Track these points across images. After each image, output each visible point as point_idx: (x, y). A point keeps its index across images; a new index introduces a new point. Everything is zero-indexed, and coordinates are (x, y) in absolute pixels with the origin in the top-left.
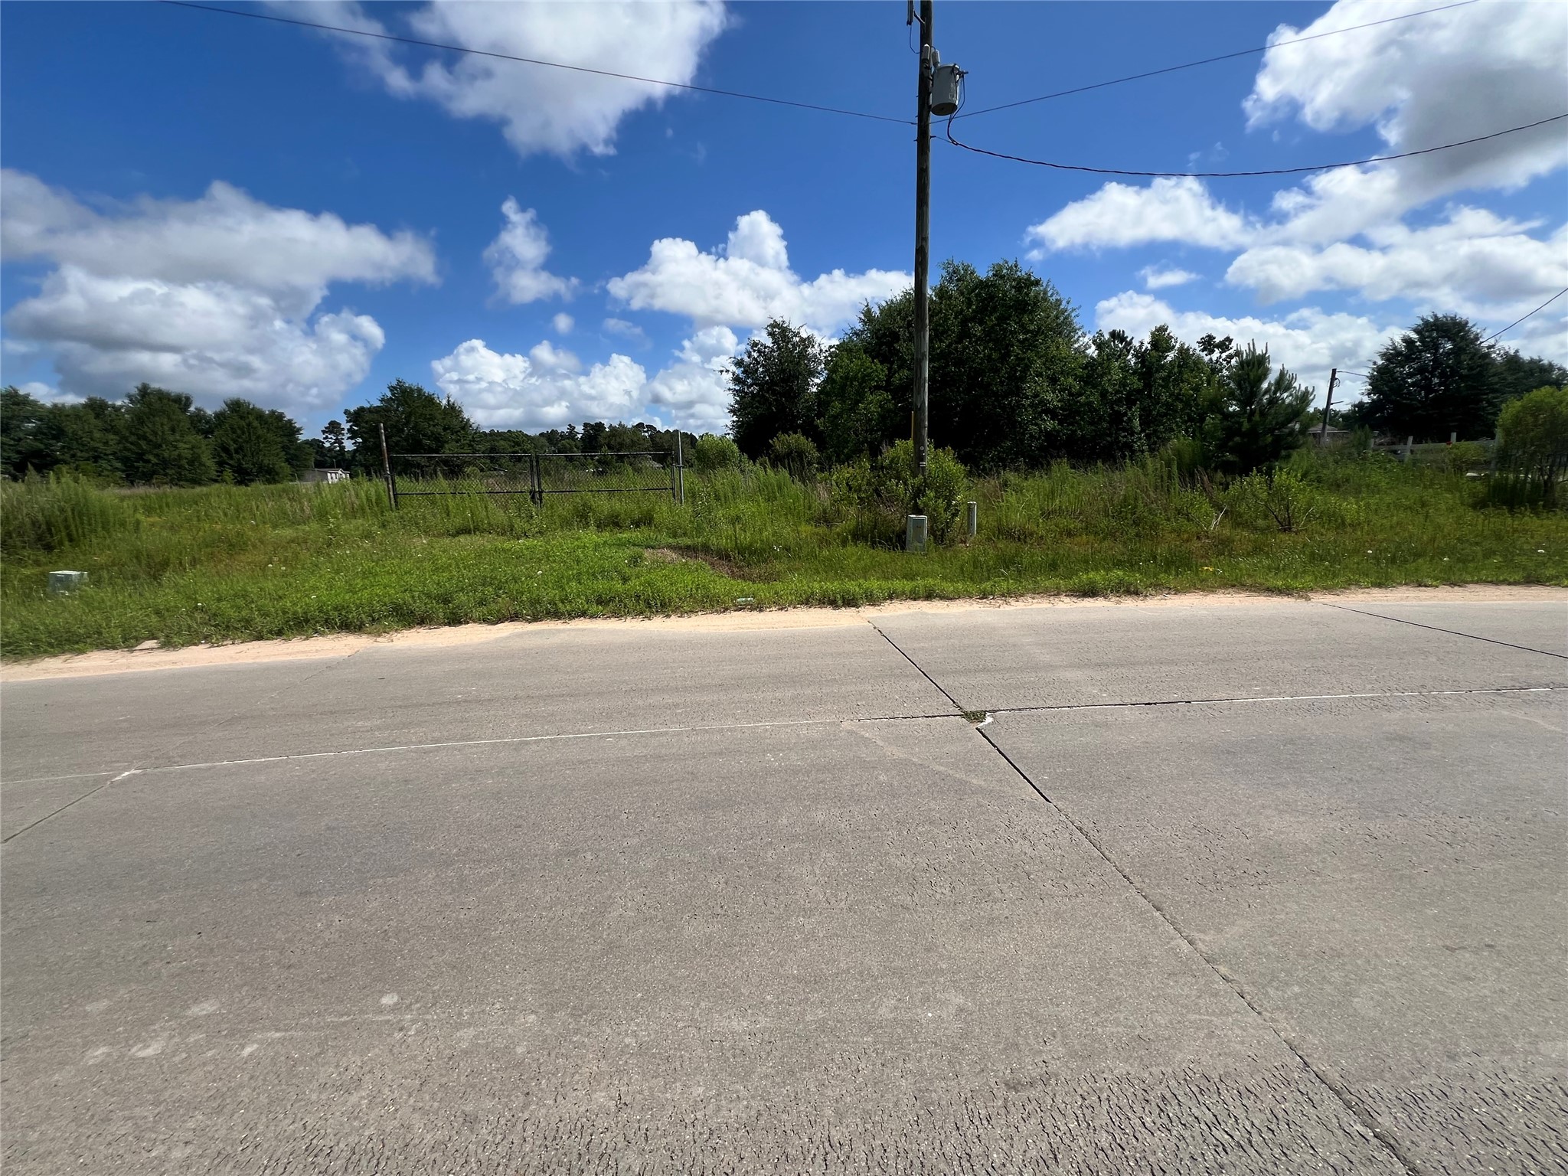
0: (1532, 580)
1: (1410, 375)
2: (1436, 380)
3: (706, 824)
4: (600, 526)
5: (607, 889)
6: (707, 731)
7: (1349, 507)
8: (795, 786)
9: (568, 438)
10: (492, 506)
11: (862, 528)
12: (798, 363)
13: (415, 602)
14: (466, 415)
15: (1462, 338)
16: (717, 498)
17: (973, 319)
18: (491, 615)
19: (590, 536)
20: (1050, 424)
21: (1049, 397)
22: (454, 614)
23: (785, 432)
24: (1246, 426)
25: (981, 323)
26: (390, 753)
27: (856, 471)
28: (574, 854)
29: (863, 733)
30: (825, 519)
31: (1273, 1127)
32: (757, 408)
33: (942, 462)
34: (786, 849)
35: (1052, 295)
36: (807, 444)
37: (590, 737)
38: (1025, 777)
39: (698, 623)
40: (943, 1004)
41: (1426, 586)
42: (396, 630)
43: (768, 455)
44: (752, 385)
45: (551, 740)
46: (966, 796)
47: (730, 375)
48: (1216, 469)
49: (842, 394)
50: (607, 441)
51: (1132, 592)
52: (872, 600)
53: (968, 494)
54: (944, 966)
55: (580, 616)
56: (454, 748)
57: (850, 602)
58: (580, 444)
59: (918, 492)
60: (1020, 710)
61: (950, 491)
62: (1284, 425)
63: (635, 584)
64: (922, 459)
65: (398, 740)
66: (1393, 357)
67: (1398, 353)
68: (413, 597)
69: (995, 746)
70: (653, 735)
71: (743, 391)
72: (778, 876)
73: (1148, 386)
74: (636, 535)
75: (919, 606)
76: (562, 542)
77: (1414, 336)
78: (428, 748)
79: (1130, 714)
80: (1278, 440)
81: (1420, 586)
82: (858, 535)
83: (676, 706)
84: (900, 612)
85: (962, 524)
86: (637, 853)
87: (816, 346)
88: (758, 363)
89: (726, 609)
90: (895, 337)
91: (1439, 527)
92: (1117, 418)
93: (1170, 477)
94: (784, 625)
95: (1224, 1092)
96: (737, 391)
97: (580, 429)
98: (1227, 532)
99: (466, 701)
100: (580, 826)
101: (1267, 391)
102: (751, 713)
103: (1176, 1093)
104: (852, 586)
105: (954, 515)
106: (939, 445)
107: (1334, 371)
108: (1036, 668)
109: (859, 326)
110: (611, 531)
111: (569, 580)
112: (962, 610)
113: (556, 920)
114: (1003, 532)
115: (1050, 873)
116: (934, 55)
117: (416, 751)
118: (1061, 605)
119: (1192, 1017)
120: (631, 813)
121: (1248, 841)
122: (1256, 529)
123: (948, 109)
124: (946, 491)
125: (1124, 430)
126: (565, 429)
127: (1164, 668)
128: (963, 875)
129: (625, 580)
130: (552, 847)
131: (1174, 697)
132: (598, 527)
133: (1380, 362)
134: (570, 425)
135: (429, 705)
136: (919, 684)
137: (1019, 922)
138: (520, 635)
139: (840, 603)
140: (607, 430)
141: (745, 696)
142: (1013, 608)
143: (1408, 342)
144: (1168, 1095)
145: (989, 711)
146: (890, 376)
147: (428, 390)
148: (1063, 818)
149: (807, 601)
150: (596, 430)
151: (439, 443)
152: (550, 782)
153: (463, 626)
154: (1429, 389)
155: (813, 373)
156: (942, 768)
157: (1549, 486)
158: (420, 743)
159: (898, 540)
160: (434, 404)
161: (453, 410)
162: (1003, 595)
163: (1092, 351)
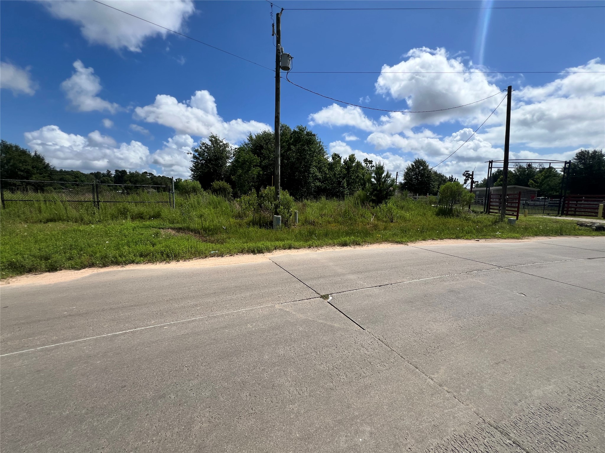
0: (457, 238)
1: (413, 175)
2: (419, 177)
3: (230, 365)
4: (133, 218)
5: (188, 414)
6: (215, 317)
7: (407, 215)
8: (266, 339)
9: (107, 176)
10: (69, 208)
11: (255, 220)
12: (222, 153)
13: (25, 260)
14: (47, 161)
15: (425, 166)
16: (192, 207)
17: (292, 144)
18: (77, 265)
19: (129, 223)
20: (318, 184)
21: (318, 174)
22: (52, 265)
23: (218, 180)
24: (379, 188)
25: (295, 146)
26: (22, 355)
27: (252, 197)
28: (163, 396)
29: (285, 309)
30: (239, 216)
31: (487, 450)
32: (204, 169)
33: (284, 195)
34: (272, 371)
35: (317, 139)
36: (228, 186)
37: (154, 328)
38: (352, 321)
39: (194, 263)
40: (363, 432)
41: (435, 240)
42: (11, 277)
43: (211, 189)
44: (202, 160)
45: (131, 332)
46: (335, 333)
47: (192, 155)
48: (370, 201)
49: (242, 167)
50: (129, 179)
51: (358, 244)
52: (269, 250)
53: (295, 207)
54: (357, 414)
55: (131, 263)
56: (69, 345)
57: (260, 251)
58: (113, 179)
59: (277, 207)
60: (340, 292)
61: (289, 207)
62: (388, 189)
63: (158, 247)
64: (278, 194)
65: (26, 345)
66: (409, 169)
67: (410, 169)
68: (23, 257)
69: (337, 309)
70: (189, 322)
71: (198, 162)
72: (273, 386)
73: (348, 173)
74: (155, 222)
75: (287, 252)
76: (115, 226)
77: (414, 164)
78: (50, 347)
79: (376, 290)
80: (387, 193)
81: (433, 240)
82: (254, 223)
83: (196, 305)
84: (280, 255)
85: (293, 219)
86: (199, 389)
87: (229, 147)
88: (205, 151)
89: (206, 257)
90: (262, 147)
91: (429, 221)
92: (339, 183)
93: (358, 204)
94: (234, 262)
95: (468, 441)
96: (195, 162)
97: (113, 173)
98: (376, 222)
99: (70, 315)
100: (162, 379)
101: (384, 177)
102: (233, 305)
103: (455, 447)
104: (260, 245)
105: (290, 216)
106: (284, 189)
107: (397, 172)
108: (339, 275)
109: (247, 141)
110: (139, 221)
111: (123, 246)
112: (303, 253)
113: (163, 440)
114: (306, 222)
115: (378, 361)
116: (282, 48)
117: (42, 350)
118: (337, 250)
119: (446, 411)
120: (189, 366)
121: (430, 335)
122: (383, 221)
123: (286, 68)
124: (287, 206)
125: (342, 187)
126: (105, 172)
127: (379, 272)
128: (348, 368)
129: (154, 245)
130: (149, 395)
131: (387, 283)
132: (132, 219)
133: (406, 171)
134: (108, 170)
135: (45, 320)
136: (299, 285)
137: (376, 385)
138: (98, 274)
139: (256, 252)
140: (128, 174)
141: (229, 297)
142: (321, 251)
143: (413, 166)
144: (454, 449)
145: (330, 294)
146: (261, 162)
147: (22, 147)
148: (372, 336)
149: (242, 251)
150: (123, 174)
151: (29, 174)
152: (137, 357)
153: (59, 272)
154: (418, 179)
155: (228, 158)
156: (322, 321)
157: (451, 210)
158: (44, 345)
159: (269, 225)
160: (26, 154)
161: (38, 159)
162: (316, 246)
163: (330, 160)
